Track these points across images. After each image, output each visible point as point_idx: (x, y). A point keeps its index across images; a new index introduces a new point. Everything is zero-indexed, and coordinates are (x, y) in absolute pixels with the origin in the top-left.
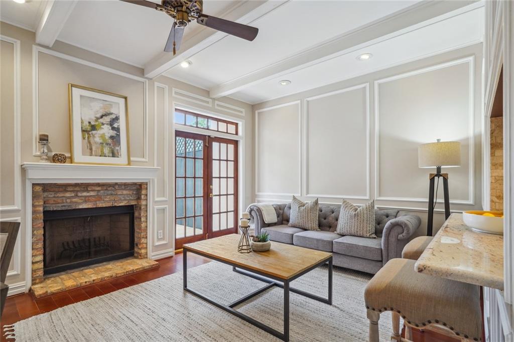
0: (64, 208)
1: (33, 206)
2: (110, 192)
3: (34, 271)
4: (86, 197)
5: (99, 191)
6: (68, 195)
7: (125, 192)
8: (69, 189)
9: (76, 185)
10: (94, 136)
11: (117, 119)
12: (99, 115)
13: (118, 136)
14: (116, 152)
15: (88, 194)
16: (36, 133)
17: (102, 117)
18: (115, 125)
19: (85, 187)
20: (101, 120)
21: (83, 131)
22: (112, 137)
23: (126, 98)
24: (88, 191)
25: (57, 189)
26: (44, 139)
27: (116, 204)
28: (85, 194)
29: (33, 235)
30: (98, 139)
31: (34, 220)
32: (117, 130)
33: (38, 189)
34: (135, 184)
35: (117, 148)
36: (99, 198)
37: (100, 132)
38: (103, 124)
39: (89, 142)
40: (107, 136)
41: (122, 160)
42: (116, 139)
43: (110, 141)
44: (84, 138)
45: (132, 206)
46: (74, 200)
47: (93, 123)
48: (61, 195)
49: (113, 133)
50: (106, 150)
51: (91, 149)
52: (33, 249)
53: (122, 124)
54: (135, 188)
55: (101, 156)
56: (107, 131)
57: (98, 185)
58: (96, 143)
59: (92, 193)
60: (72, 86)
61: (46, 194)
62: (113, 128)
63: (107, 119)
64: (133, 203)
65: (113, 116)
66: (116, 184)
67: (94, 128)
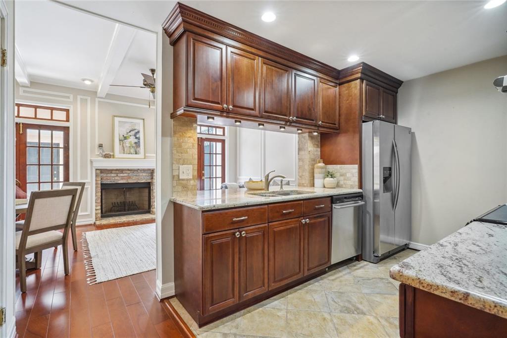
0: (111, 183)
1: (96, 180)
2: (135, 174)
3: (96, 214)
4: (122, 176)
5: (129, 173)
6: (113, 175)
7: (144, 174)
8: (113, 172)
9: (117, 170)
10: (126, 143)
11: (138, 132)
12: (128, 131)
13: (139, 142)
14: (137, 151)
15: (123, 175)
16: (97, 143)
17: (130, 132)
18: (137, 136)
19: (122, 171)
20: (130, 134)
21: (120, 140)
22: (136, 143)
23: (144, 119)
24: (123, 173)
25: (107, 172)
26: (101, 146)
27: (139, 181)
28: (122, 175)
29: (96, 195)
30: (128, 145)
31: (96, 187)
32: (139, 139)
33: (99, 172)
34: (150, 170)
35: (138, 149)
36: (129, 177)
37: (129, 140)
38: (131, 136)
39: (123, 146)
40: (133, 142)
41: (141, 155)
42: (137, 144)
43: (134, 145)
44: (120, 144)
45: (149, 183)
46: (116, 178)
47: (125, 136)
48: (109, 175)
49: (136, 141)
50: (132, 150)
51: (124, 150)
52: (96, 202)
53: (141, 135)
54: (149, 172)
55: (129, 154)
56: (132, 140)
57: (128, 170)
58: (126, 146)
59: (125, 175)
60: (114, 116)
61: (102, 174)
62: (136, 138)
63: (133, 133)
64: (149, 181)
65: (137, 131)
66: (139, 169)
67: (125, 138)
